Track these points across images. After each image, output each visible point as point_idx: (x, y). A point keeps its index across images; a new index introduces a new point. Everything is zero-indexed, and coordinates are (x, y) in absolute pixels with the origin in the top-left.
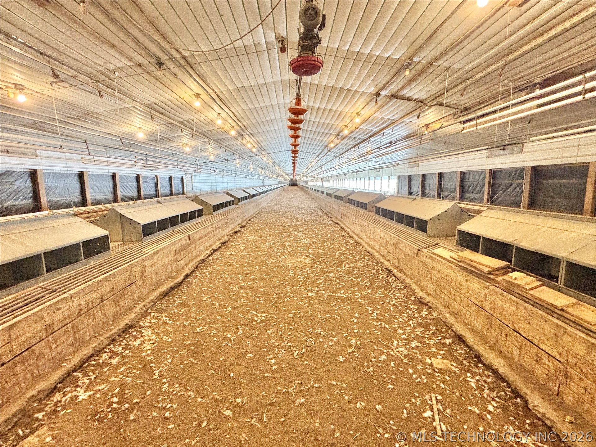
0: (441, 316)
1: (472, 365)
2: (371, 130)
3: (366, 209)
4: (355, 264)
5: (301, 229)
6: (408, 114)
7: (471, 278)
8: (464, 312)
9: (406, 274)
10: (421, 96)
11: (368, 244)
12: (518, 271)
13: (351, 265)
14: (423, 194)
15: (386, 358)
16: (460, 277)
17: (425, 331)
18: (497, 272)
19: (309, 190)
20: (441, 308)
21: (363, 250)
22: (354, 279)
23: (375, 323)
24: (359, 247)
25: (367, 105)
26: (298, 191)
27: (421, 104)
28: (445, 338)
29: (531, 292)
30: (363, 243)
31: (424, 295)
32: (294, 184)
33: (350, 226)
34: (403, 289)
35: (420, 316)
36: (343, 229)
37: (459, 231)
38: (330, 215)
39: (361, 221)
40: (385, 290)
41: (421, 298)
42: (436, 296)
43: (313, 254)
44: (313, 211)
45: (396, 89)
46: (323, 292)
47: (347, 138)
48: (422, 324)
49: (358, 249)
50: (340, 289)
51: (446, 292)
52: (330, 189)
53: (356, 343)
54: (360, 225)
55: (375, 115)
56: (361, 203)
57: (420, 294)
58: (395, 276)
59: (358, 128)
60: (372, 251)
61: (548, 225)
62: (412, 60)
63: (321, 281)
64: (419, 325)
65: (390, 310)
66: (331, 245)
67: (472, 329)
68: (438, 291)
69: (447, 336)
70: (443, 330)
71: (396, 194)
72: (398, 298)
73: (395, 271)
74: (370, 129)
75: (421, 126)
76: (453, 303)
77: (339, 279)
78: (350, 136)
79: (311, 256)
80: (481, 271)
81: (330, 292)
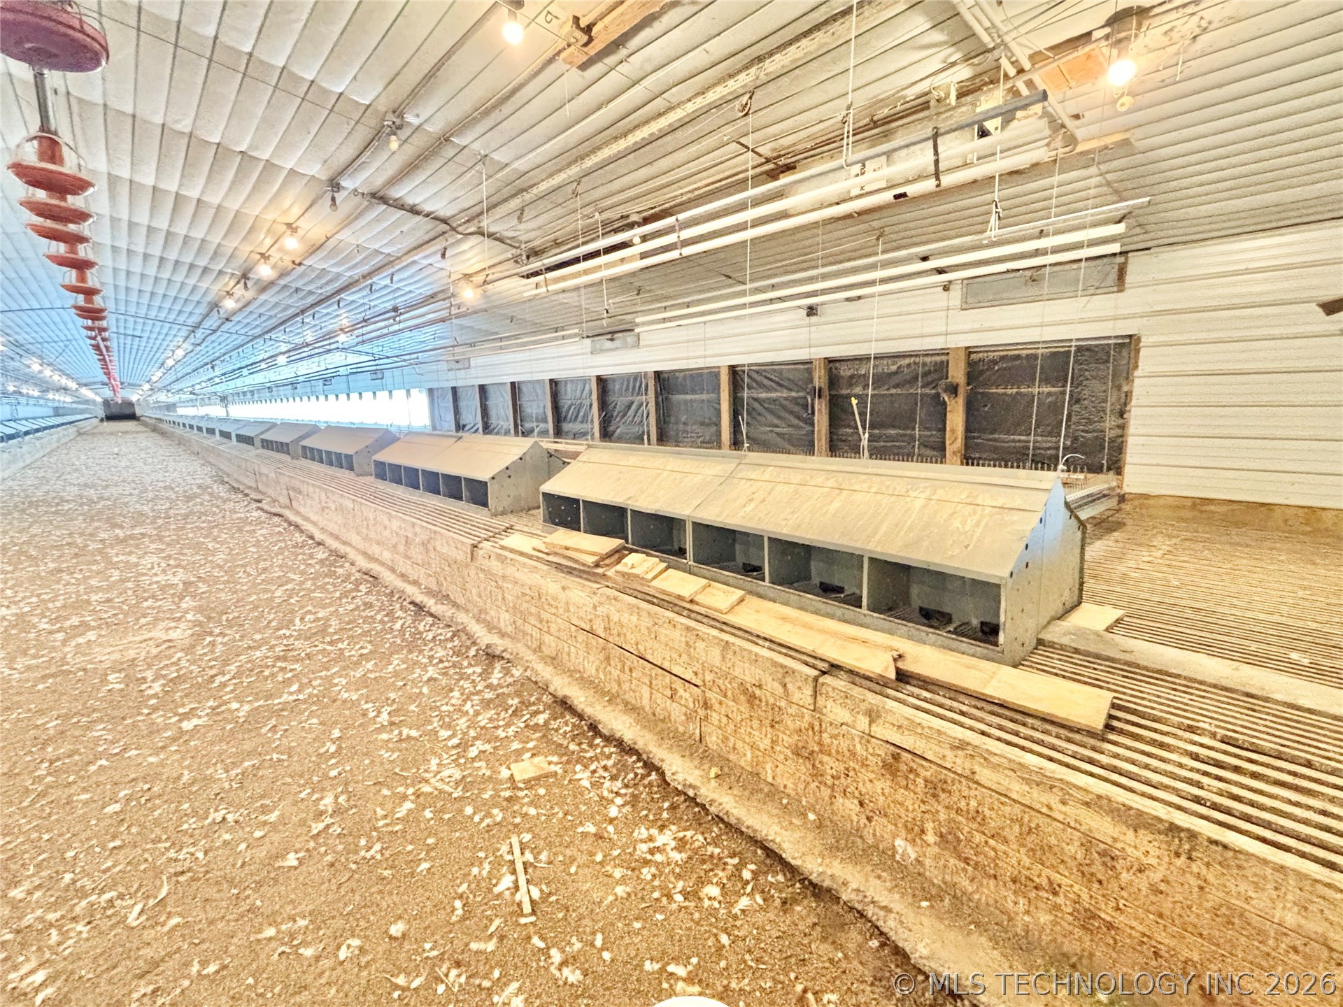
0: (528, 673)
1: (584, 746)
2: (338, 275)
3: (351, 469)
4: (332, 609)
5: (153, 546)
6: (422, 245)
7: (571, 581)
8: (566, 649)
9: (455, 605)
10: (441, 207)
11: (365, 554)
12: (636, 551)
13: (320, 615)
14: (487, 429)
15: (413, 806)
16: (552, 584)
17: (498, 714)
18: (607, 562)
19: (179, 431)
20: (528, 656)
21: (354, 570)
22: (329, 648)
23: (385, 736)
24: (342, 566)
25: (311, 206)
26: (141, 436)
27: (444, 227)
28: (537, 713)
29: (654, 583)
30: (352, 555)
31: (494, 639)
32: (121, 414)
33: (313, 517)
34: (451, 639)
35: (487, 687)
36: (297, 526)
37: (544, 494)
38: (254, 495)
39: (341, 501)
40: (410, 652)
41: (488, 646)
42: (516, 635)
43: (199, 610)
44: (196, 490)
45: (379, 181)
46: (235, 705)
47: (276, 289)
48: (490, 701)
49: (340, 571)
50: (287, 682)
51: (533, 621)
52: (248, 423)
53: (336, 802)
54: (340, 509)
55: (339, 236)
56: (339, 455)
57: (485, 638)
58: (432, 615)
59: (300, 264)
60: (376, 568)
61: (669, 467)
62: (401, 116)
63: (228, 677)
64: (487, 704)
65: (421, 693)
66: (260, 575)
67: (582, 678)
68: (519, 622)
69: (541, 708)
70: (533, 699)
71: (429, 430)
72: (441, 661)
73: (430, 603)
74: (335, 270)
75: (454, 277)
76: (547, 638)
77: (285, 659)
78: (282, 282)
79: (189, 617)
80: (584, 565)
81: (257, 700)
